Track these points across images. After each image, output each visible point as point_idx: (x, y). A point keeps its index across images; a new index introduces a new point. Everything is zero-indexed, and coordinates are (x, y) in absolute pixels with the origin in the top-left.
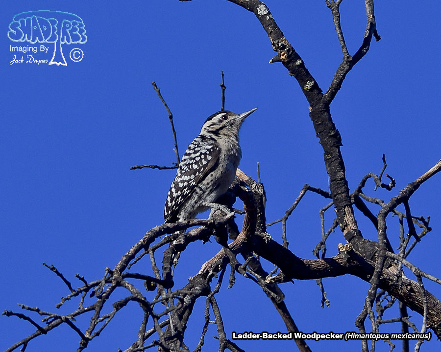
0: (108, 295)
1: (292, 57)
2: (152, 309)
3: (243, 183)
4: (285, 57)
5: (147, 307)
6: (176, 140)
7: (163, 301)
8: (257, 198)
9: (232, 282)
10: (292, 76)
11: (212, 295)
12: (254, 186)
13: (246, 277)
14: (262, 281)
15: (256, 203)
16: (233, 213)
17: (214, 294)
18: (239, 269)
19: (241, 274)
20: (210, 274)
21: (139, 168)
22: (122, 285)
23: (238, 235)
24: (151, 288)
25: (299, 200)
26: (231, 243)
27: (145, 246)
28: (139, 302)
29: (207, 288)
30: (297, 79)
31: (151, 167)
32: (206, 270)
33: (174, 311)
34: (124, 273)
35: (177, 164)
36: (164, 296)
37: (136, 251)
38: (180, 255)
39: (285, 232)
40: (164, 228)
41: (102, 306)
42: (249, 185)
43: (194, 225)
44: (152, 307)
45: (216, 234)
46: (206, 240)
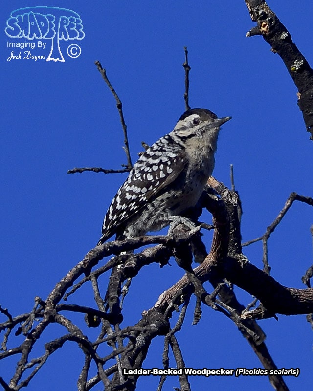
0: (40, 333)
1: (276, 28)
2: (95, 351)
3: (211, 190)
4: (267, 29)
5: (89, 348)
6: (126, 136)
7: (109, 341)
8: (230, 210)
9: (197, 316)
10: (275, 53)
11: (172, 334)
12: (226, 193)
13: (216, 310)
14: (237, 315)
15: (229, 216)
16: (198, 227)
17: (174, 332)
18: (206, 300)
19: (209, 306)
20: (170, 307)
21: (79, 171)
22: (56, 321)
23: (205, 257)
24: (93, 324)
25: (285, 213)
26: (196, 268)
27: (86, 270)
28: (78, 342)
29: (165, 325)
30: (281, 57)
31: (95, 171)
32: (164, 302)
33: (124, 353)
34: (59, 304)
35: (127, 167)
36: (111, 335)
37: (75, 277)
38: (130, 282)
39: (266, 254)
40: (109, 247)
41: (31, 348)
42: (220, 193)
43: (148, 243)
44: (95, 349)
45: (177, 255)
46: (164, 262)
